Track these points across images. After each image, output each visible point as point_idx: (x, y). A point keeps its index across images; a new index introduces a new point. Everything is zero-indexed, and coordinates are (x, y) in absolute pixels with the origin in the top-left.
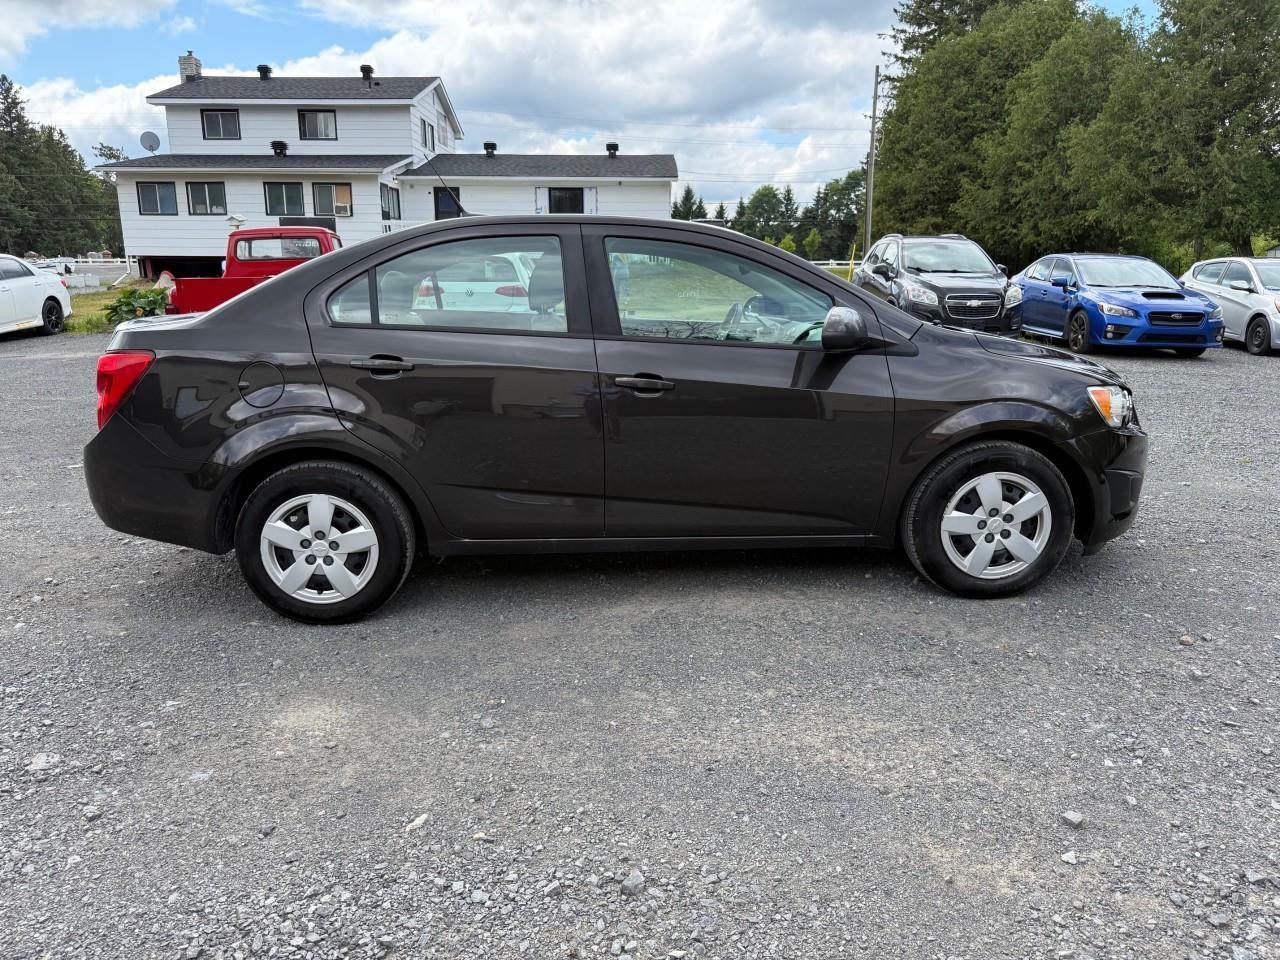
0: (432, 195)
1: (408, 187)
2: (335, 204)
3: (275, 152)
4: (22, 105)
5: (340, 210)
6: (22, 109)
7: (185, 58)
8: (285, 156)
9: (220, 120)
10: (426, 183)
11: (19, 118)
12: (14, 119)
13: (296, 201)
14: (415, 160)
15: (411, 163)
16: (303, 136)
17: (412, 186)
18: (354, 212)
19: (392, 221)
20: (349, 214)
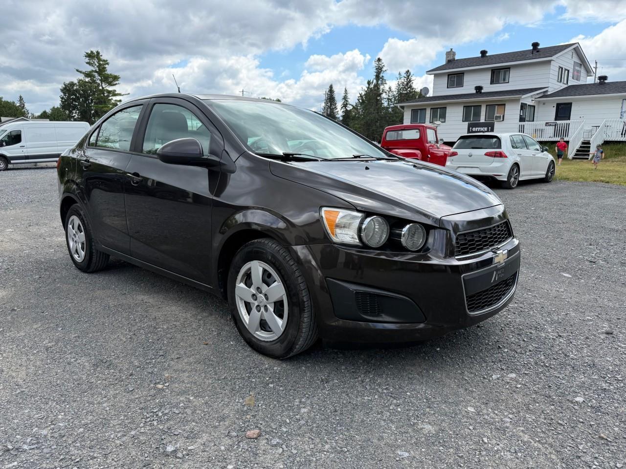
0: (555, 108)
1: (542, 104)
2: (496, 115)
3: (476, 92)
4: (413, 82)
5: (498, 118)
6: (412, 83)
7: (449, 52)
8: (481, 93)
9: (456, 79)
10: (553, 101)
11: (411, 87)
12: (409, 88)
13: (477, 115)
14: (549, 89)
15: (547, 91)
16: (492, 82)
17: (544, 104)
18: (505, 118)
19: (526, 122)
20: (502, 119)
